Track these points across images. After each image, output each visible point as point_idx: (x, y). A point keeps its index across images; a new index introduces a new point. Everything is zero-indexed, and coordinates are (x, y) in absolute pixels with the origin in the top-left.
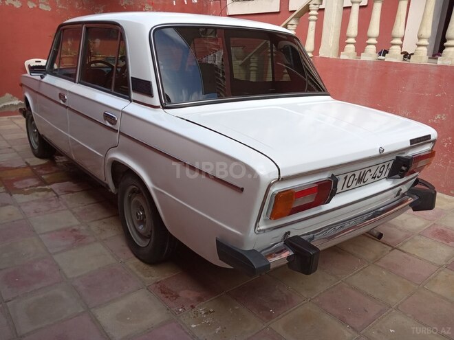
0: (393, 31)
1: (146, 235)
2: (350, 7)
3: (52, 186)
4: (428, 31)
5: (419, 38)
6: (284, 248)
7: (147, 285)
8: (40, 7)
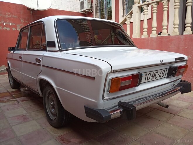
0: (163, 23)
1: (55, 114)
2: (143, 20)
3: (17, 99)
4: (177, 22)
5: (174, 25)
6: (118, 108)
7: (55, 137)
8: (18, 30)
